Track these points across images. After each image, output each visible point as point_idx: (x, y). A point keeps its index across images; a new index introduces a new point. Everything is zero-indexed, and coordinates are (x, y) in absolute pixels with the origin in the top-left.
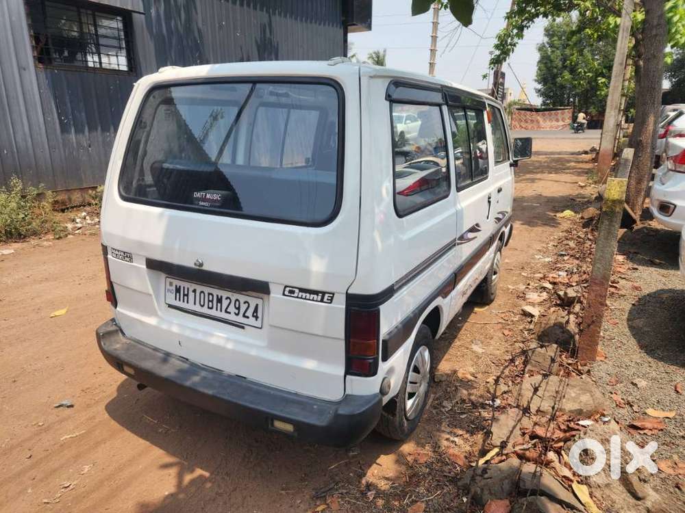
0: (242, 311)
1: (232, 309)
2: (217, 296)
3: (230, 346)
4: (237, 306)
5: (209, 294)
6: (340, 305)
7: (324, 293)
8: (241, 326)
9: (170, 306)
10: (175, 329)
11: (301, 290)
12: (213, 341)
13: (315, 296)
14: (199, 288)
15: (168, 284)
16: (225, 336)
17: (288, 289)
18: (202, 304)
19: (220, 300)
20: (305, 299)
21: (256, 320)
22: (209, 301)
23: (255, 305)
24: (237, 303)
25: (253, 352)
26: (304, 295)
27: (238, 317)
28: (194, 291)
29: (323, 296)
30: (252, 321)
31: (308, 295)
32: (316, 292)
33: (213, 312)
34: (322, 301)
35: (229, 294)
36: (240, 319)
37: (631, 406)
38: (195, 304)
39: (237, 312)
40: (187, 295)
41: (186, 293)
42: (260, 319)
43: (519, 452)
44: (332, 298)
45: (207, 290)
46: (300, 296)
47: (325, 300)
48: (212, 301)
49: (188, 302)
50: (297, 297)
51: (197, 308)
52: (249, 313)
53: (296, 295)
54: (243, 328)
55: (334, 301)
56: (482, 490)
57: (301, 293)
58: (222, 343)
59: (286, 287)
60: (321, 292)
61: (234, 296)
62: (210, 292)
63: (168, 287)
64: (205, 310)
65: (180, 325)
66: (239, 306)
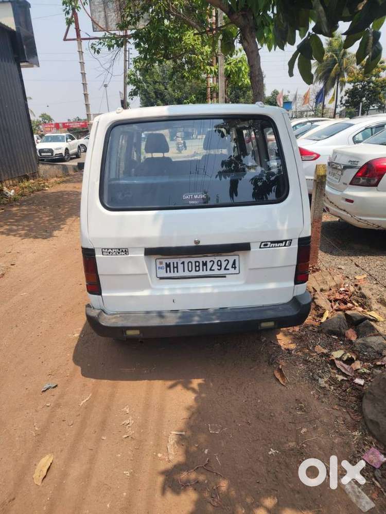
0: (223, 267)
1: (215, 267)
2: (203, 262)
3: (216, 291)
4: (219, 264)
5: (196, 262)
6: (295, 246)
7: (286, 241)
8: (224, 276)
9: (161, 278)
10: (166, 293)
11: (272, 242)
12: (202, 291)
13: (281, 244)
14: (186, 260)
15: (158, 263)
16: (210, 285)
17: (263, 244)
18: (190, 270)
19: (205, 264)
20: (275, 247)
21: (235, 269)
22: (196, 266)
23: (233, 260)
24: (219, 262)
25: (235, 289)
26: (274, 245)
27: (221, 271)
28: (183, 263)
29: (286, 242)
30: (232, 271)
31: (276, 244)
32: (281, 242)
33: (201, 273)
34: (285, 246)
35: (212, 259)
36: (223, 272)
37: (348, 278)
38: (184, 271)
39: (219, 268)
40: (177, 267)
41: (175, 266)
42: (237, 269)
43: (336, 308)
44: (291, 242)
45: (193, 260)
46: (271, 246)
47: (287, 245)
48: (199, 266)
49: (177, 272)
50: (269, 247)
51: (187, 274)
52: (229, 266)
53: (268, 246)
54: (225, 277)
55: (292, 244)
56: (340, 328)
57: (272, 245)
58: (209, 290)
59: (262, 242)
60: (285, 241)
61: (216, 259)
62: (196, 260)
63: (158, 265)
64: (194, 273)
65: (170, 289)
66: (221, 263)
